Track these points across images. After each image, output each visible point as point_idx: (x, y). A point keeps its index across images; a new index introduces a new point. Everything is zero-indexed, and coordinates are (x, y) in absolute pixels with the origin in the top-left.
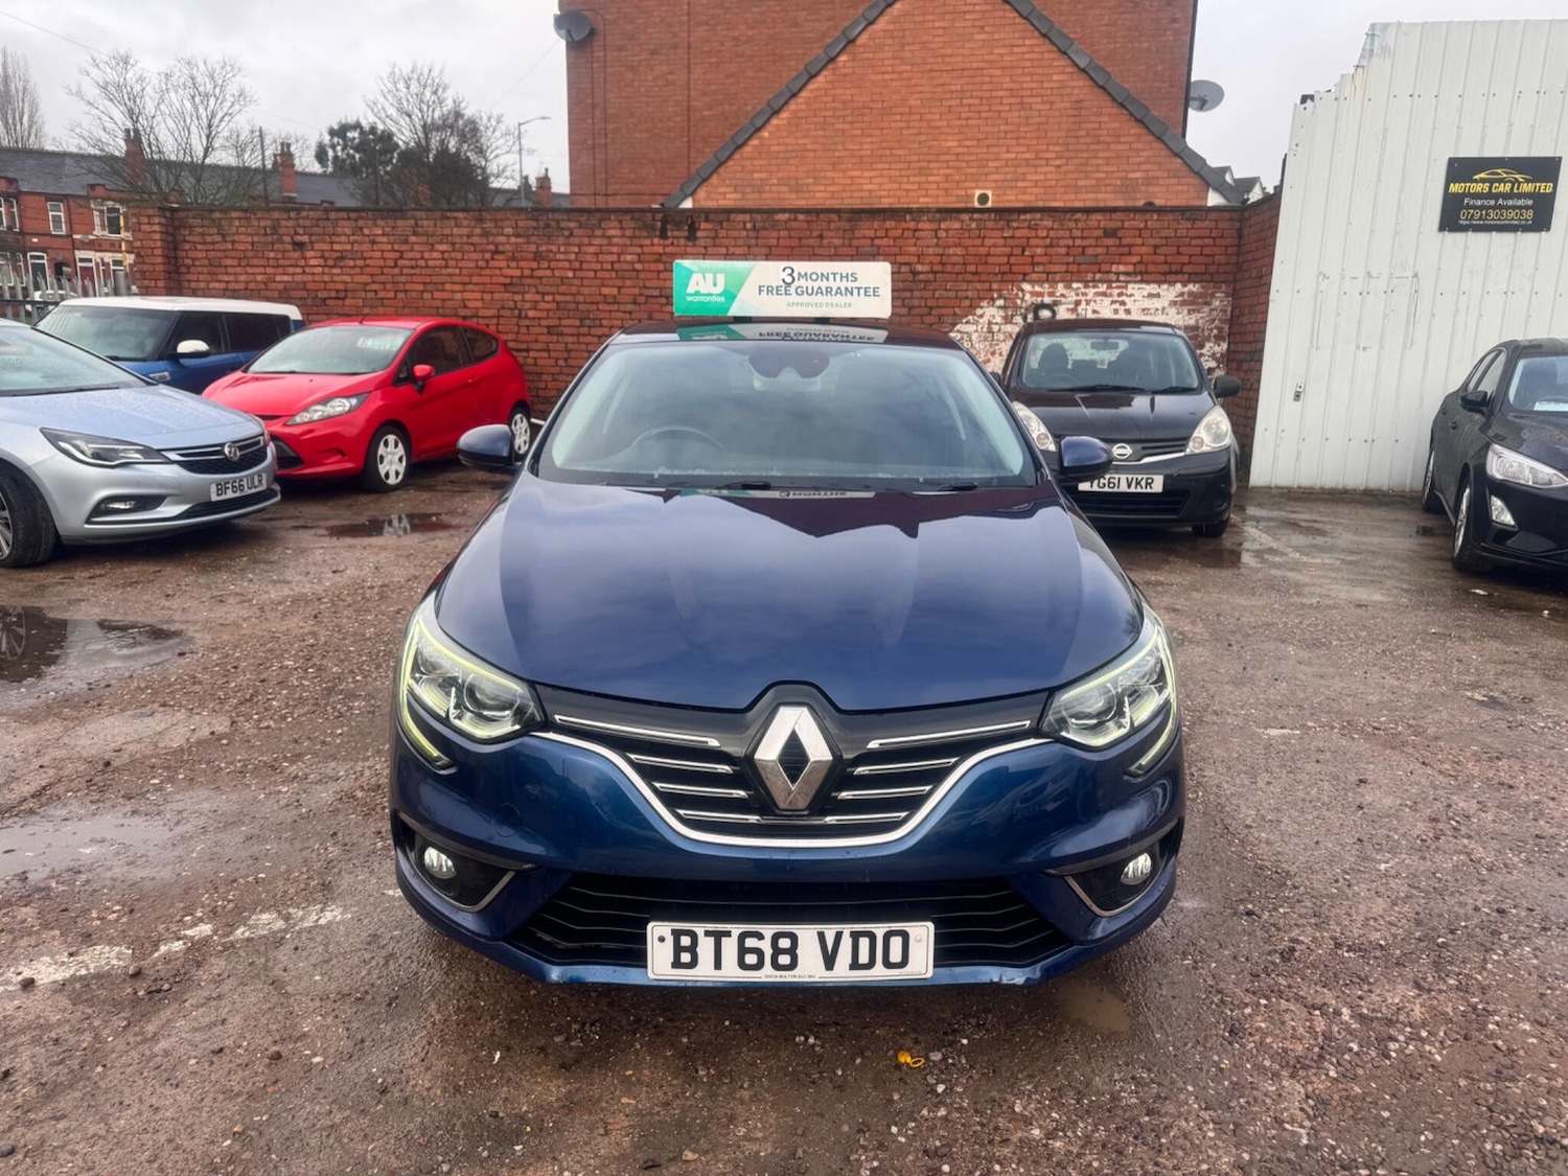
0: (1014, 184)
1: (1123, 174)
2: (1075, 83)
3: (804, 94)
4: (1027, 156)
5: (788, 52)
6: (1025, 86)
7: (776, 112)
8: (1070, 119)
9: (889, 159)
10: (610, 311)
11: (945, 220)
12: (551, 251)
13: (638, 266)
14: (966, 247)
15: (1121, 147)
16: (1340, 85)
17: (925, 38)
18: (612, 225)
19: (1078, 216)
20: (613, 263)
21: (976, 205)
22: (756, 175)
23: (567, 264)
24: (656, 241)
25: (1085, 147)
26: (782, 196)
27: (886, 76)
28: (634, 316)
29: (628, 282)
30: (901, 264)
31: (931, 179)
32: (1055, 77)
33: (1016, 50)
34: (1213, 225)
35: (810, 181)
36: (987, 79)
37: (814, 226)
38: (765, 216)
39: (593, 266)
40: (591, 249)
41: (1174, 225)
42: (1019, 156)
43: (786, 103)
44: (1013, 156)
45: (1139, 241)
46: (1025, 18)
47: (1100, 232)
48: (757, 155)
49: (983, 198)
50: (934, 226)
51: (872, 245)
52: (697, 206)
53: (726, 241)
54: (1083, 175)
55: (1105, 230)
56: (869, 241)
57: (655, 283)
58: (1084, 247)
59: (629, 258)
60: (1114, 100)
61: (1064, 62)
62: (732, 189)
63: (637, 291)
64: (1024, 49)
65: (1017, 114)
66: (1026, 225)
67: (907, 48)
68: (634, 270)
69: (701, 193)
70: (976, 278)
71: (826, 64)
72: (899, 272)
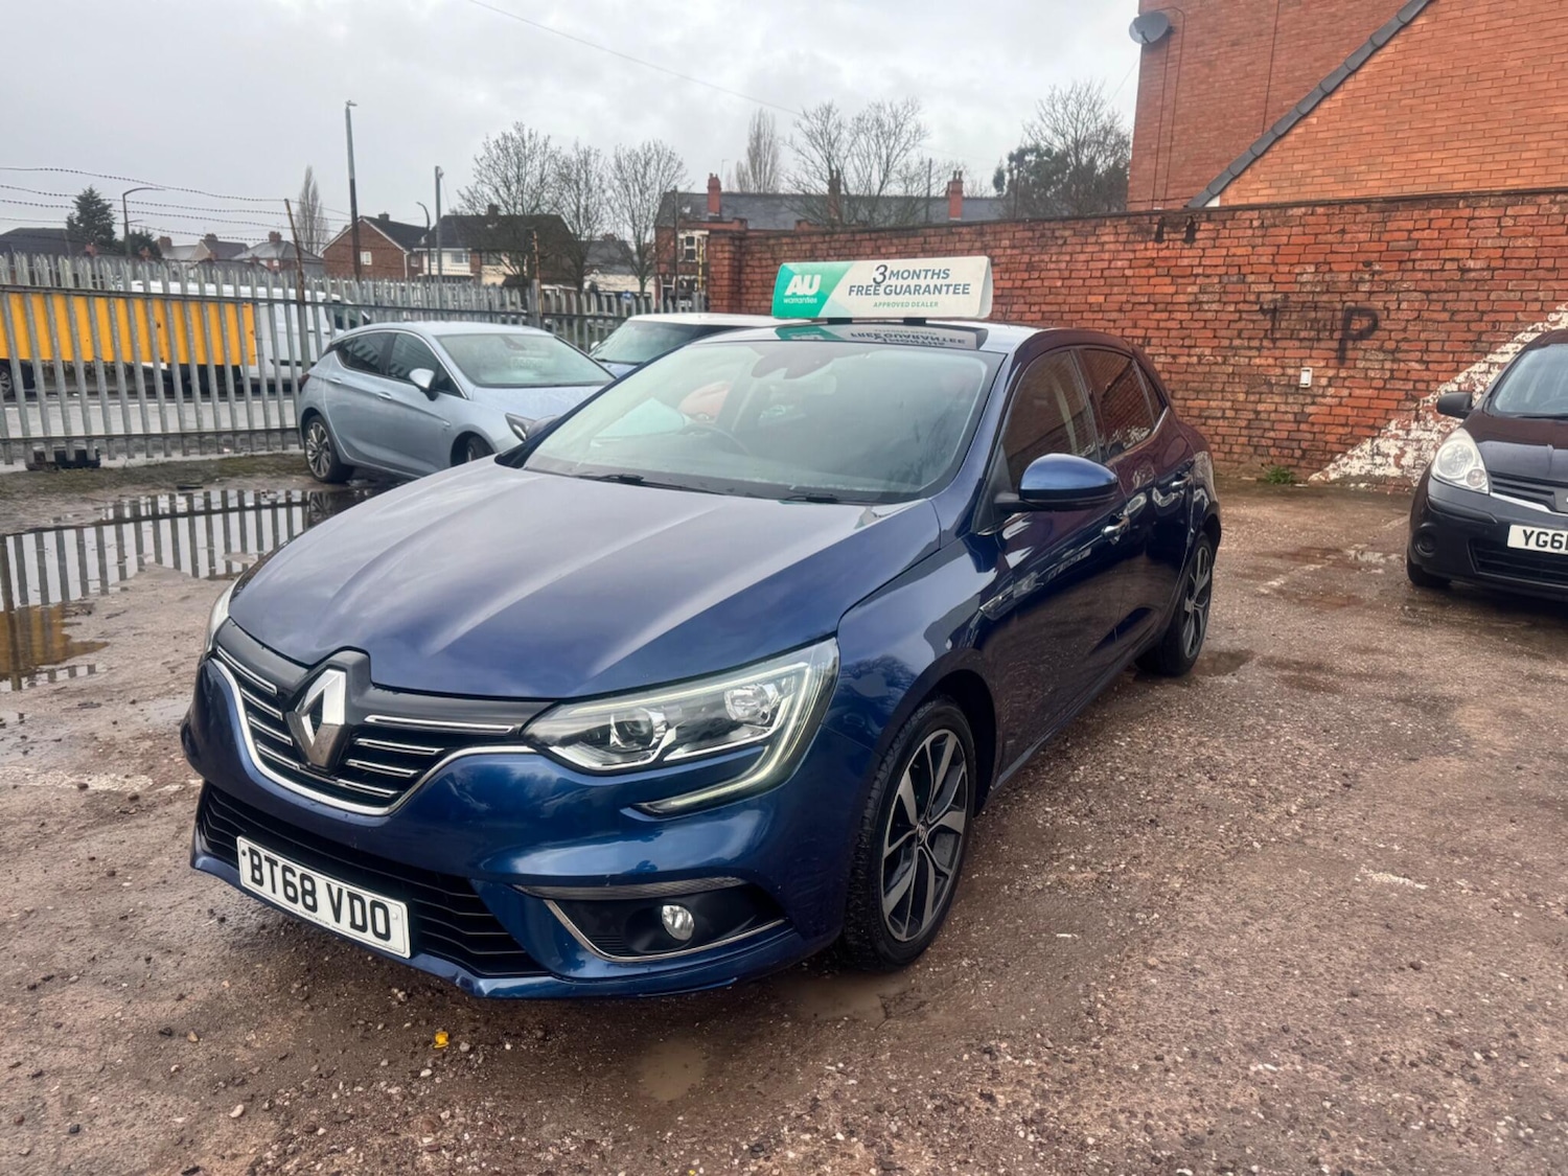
3: (1365, 70)
7: (1328, 95)
9: (1469, 135)
10: (1095, 320)
11: (1514, 204)
12: (1042, 261)
13: (1128, 272)
14: (1542, 237)
18: (1107, 231)
20: (1102, 270)
22: (1296, 167)
23: (1057, 274)
24: (1150, 245)
26: (1325, 188)
27: (1476, 36)
28: (1118, 324)
29: (1115, 290)
30: (1445, 260)
31: (1525, 155)
37: (1335, 220)
38: (1276, 212)
39: (1082, 274)
40: (1082, 257)
43: (1342, 82)
48: (1300, 145)
50: (1499, 212)
51: (1409, 239)
53: (1227, 242)
56: (1406, 234)
57: (1145, 289)
59: (1119, 264)
62: (1267, 184)
63: (1124, 298)
68: (1123, 276)
69: (1231, 192)
70: (1554, 275)
71: (1397, 32)
72: (1442, 270)
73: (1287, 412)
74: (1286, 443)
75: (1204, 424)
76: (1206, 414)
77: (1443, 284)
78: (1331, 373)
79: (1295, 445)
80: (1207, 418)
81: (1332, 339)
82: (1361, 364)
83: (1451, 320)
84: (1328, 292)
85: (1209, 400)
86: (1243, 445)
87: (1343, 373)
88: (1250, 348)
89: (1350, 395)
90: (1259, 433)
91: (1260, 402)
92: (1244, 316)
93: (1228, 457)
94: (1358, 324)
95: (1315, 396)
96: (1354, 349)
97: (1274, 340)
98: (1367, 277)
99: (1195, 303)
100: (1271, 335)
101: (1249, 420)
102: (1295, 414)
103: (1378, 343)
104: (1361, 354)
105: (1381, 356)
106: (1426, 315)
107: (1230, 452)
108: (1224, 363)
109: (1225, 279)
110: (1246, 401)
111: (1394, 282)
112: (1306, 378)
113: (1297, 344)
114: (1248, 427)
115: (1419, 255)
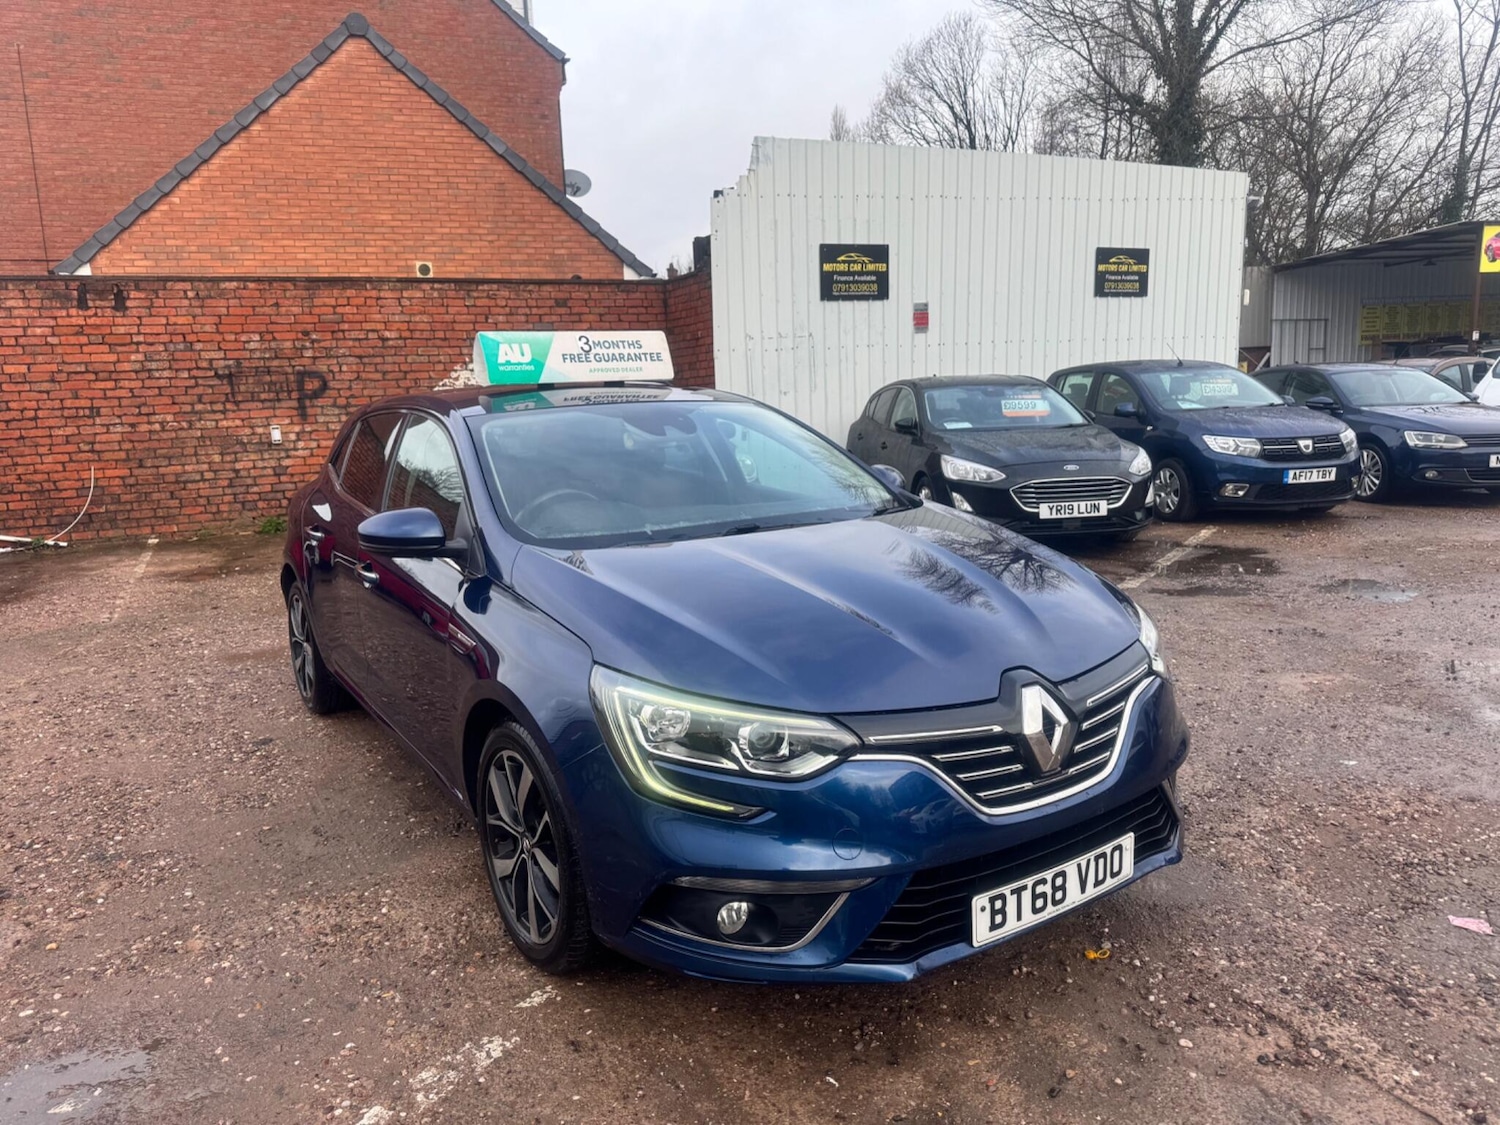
0: (452, 256)
1: (550, 250)
2: (496, 167)
3: (216, 161)
4: (460, 231)
5: (154, 114)
6: (449, 166)
7: (185, 178)
8: (496, 199)
9: (321, 230)
10: (19, 392)
11: (407, 289)
13: (53, 340)
14: (432, 315)
15: (544, 226)
16: (739, 184)
17: (343, 115)
18: (11, 295)
19: (531, 287)
20: (16, 338)
21: (419, 275)
22: (169, 242)
24: (73, 312)
25: (513, 225)
26: (204, 263)
27: (307, 149)
28: (52, 395)
29: (40, 358)
30: (368, 331)
31: (368, 250)
32: (476, 161)
33: (436, 133)
34: (643, 296)
35: (236, 249)
36: (412, 158)
37: (267, 295)
38: (209, 284)
41: (613, 296)
42: (453, 231)
43: (196, 169)
44: (447, 230)
45: (587, 310)
46: (441, 105)
47: (552, 303)
48: (168, 221)
49: (425, 269)
50: (397, 295)
51: (335, 313)
52: (98, 273)
53: (165, 311)
54: (515, 250)
55: (556, 300)
56: (331, 309)
57: (79, 358)
58: (540, 315)
59: (38, 331)
60: (533, 184)
61: (482, 147)
62: (141, 256)
63: (54, 368)
64: (443, 133)
65: (445, 192)
66: (485, 294)
67: (325, 123)
68: (47, 344)
69: (102, 260)
70: (446, 343)
71: (238, 132)
72: (367, 339)
73: (265, 468)
74: (271, 496)
75: (184, 489)
76: (183, 479)
77: (371, 351)
78: (297, 429)
79: (280, 495)
80: (185, 482)
81: (290, 399)
82: (321, 419)
83: (384, 380)
84: (277, 357)
85: (183, 465)
86: (229, 503)
87: (308, 428)
88: (214, 412)
89: (319, 446)
90: (243, 489)
91: (236, 461)
92: (200, 381)
93: (217, 516)
94: (311, 385)
95: (287, 450)
96: (313, 406)
97: (237, 403)
98: (308, 344)
99: (143, 371)
100: (231, 398)
101: (230, 479)
102: (274, 468)
103: (331, 400)
104: (319, 410)
105: (337, 411)
106: (363, 375)
107: (219, 512)
108: (190, 428)
109: (171, 347)
110: (222, 461)
111: (331, 349)
112: (276, 436)
113: (260, 405)
114: (230, 486)
115: (346, 326)
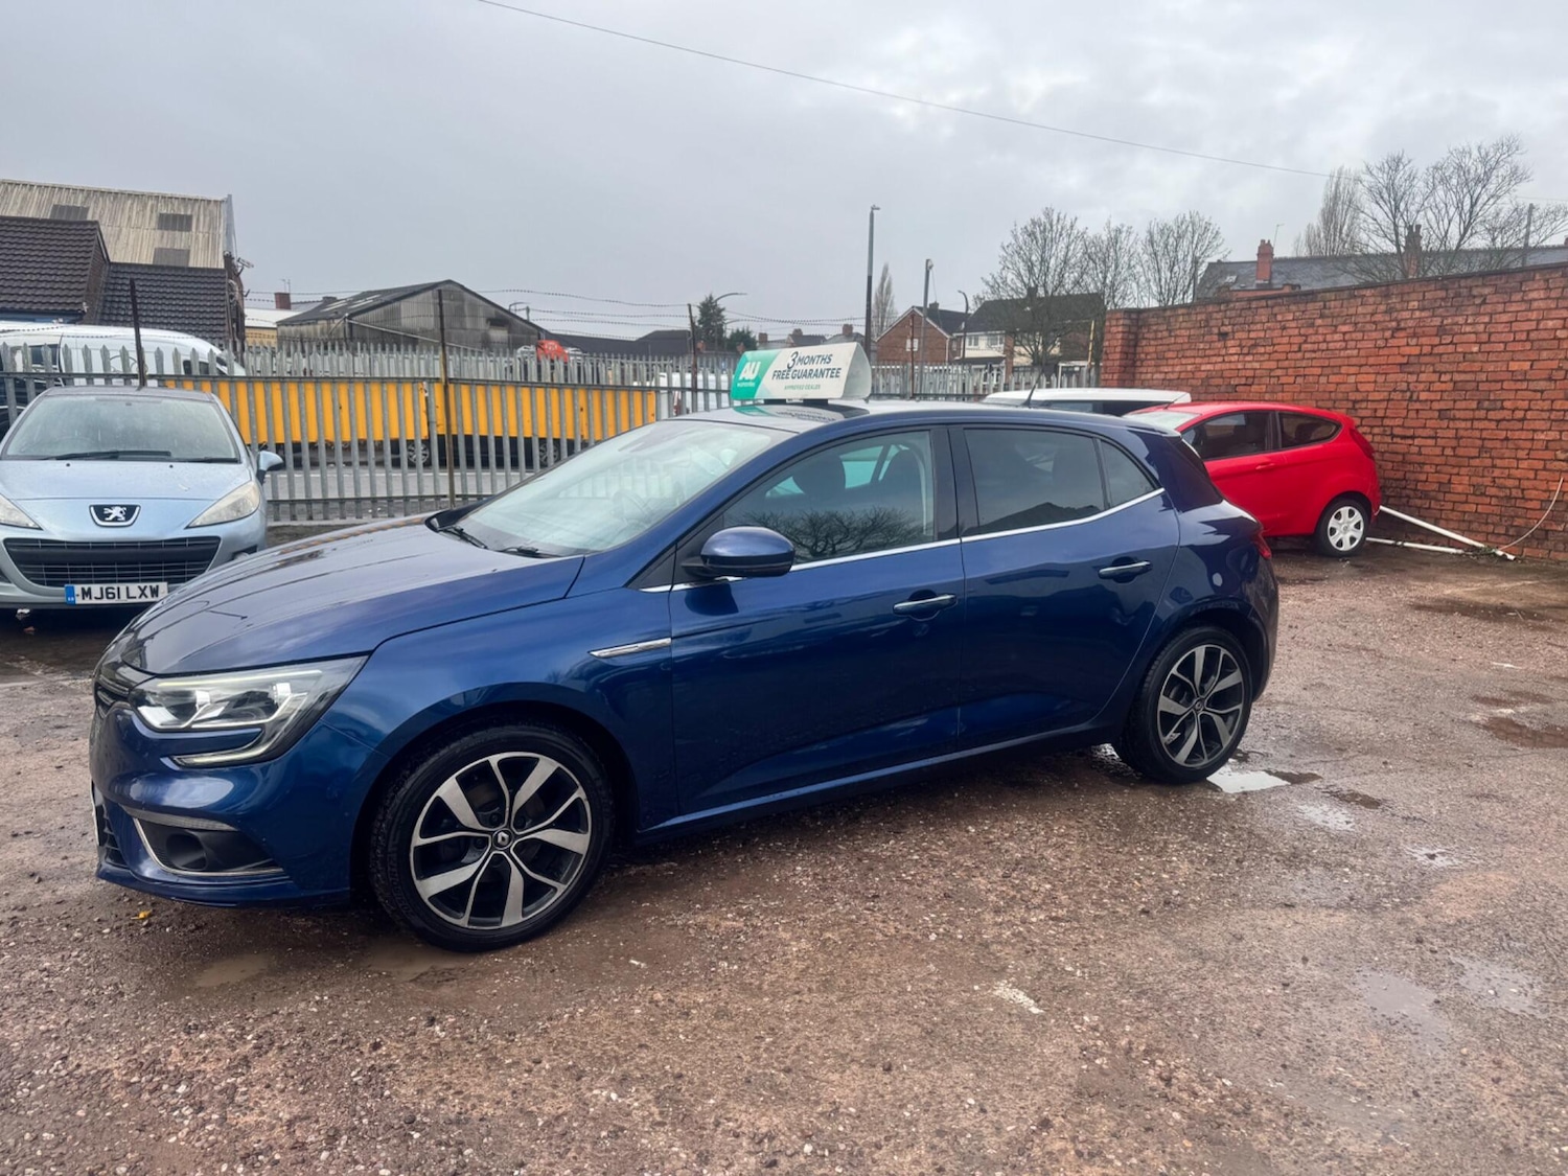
10: (1517, 390)
12: (1457, 324)
13: (1560, 334)
18: (1536, 286)
20: (1528, 332)
23: (1473, 337)
28: (1545, 396)
29: (1545, 354)
39: (1503, 337)
40: (1505, 318)
59: (1550, 324)
63: (1555, 364)
68: (1555, 338)
